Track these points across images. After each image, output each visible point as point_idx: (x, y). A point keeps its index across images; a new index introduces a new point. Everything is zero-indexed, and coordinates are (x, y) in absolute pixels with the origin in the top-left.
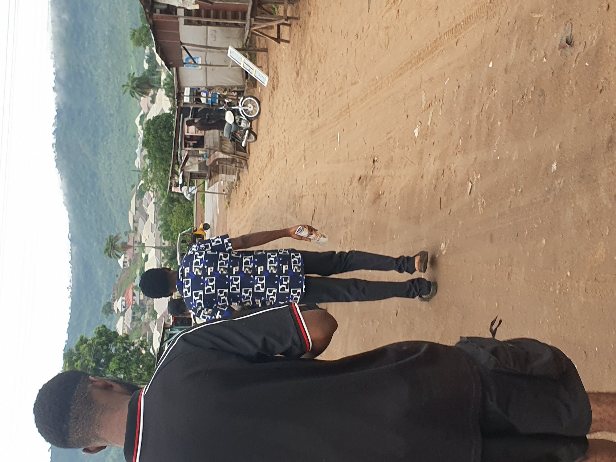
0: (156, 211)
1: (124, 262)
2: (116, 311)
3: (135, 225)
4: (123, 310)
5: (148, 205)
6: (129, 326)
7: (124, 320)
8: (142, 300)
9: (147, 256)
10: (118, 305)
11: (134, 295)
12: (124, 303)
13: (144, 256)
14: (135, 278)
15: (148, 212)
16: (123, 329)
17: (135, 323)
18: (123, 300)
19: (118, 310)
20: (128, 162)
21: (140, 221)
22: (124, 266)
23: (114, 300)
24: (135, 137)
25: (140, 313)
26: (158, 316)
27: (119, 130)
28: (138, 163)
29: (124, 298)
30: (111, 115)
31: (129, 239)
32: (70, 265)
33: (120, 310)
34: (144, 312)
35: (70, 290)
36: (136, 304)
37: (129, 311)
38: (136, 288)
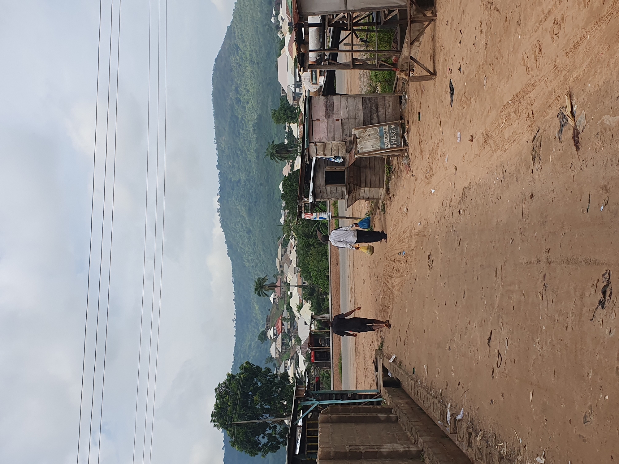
0: (297, 258)
1: (274, 299)
3: (281, 268)
4: (275, 337)
5: (291, 253)
6: (280, 350)
7: (276, 345)
8: (289, 329)
10: (271, 333)
11: (283, 325)
13: (289, 293)
14: (283, 311)
15: (291, 258)
18: (274, 329)
19: (271, 337)
21: (285, 265)
23: (268, 330)
25: (288, 340)
26: (302, 342)
28: (282, 220)
34: (291, 339)
36: (284, 332)
37: (280, 339)
38: (284, 319)
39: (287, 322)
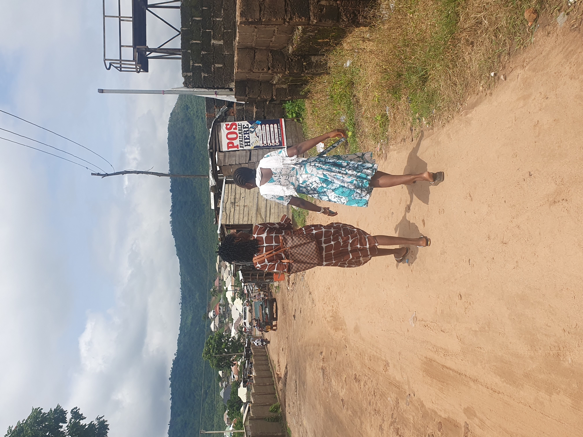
2: (210, 318)
4: (214, 317)
6: (218, 327)
7: (214, 322)
8: (224, 312)
10: (211, 314)
11: (220, 309)
12: (214, 313)
13: (225, 288)
14: (220, 299)
16: (214, 328)
17: (221, 324)
18: (214, 312)
19: (211, 317)
20: (213, 231)
23: (209, 312)
25: (223, 319)
26: (234, 322)
29: (214, 311)
32: (181, 290)
33: (212, 317)
34: (225, 319)
35: (181, 305)
36: (221, 314)
37: (217, 318)
38: (220, 305)
39: (223, 307)
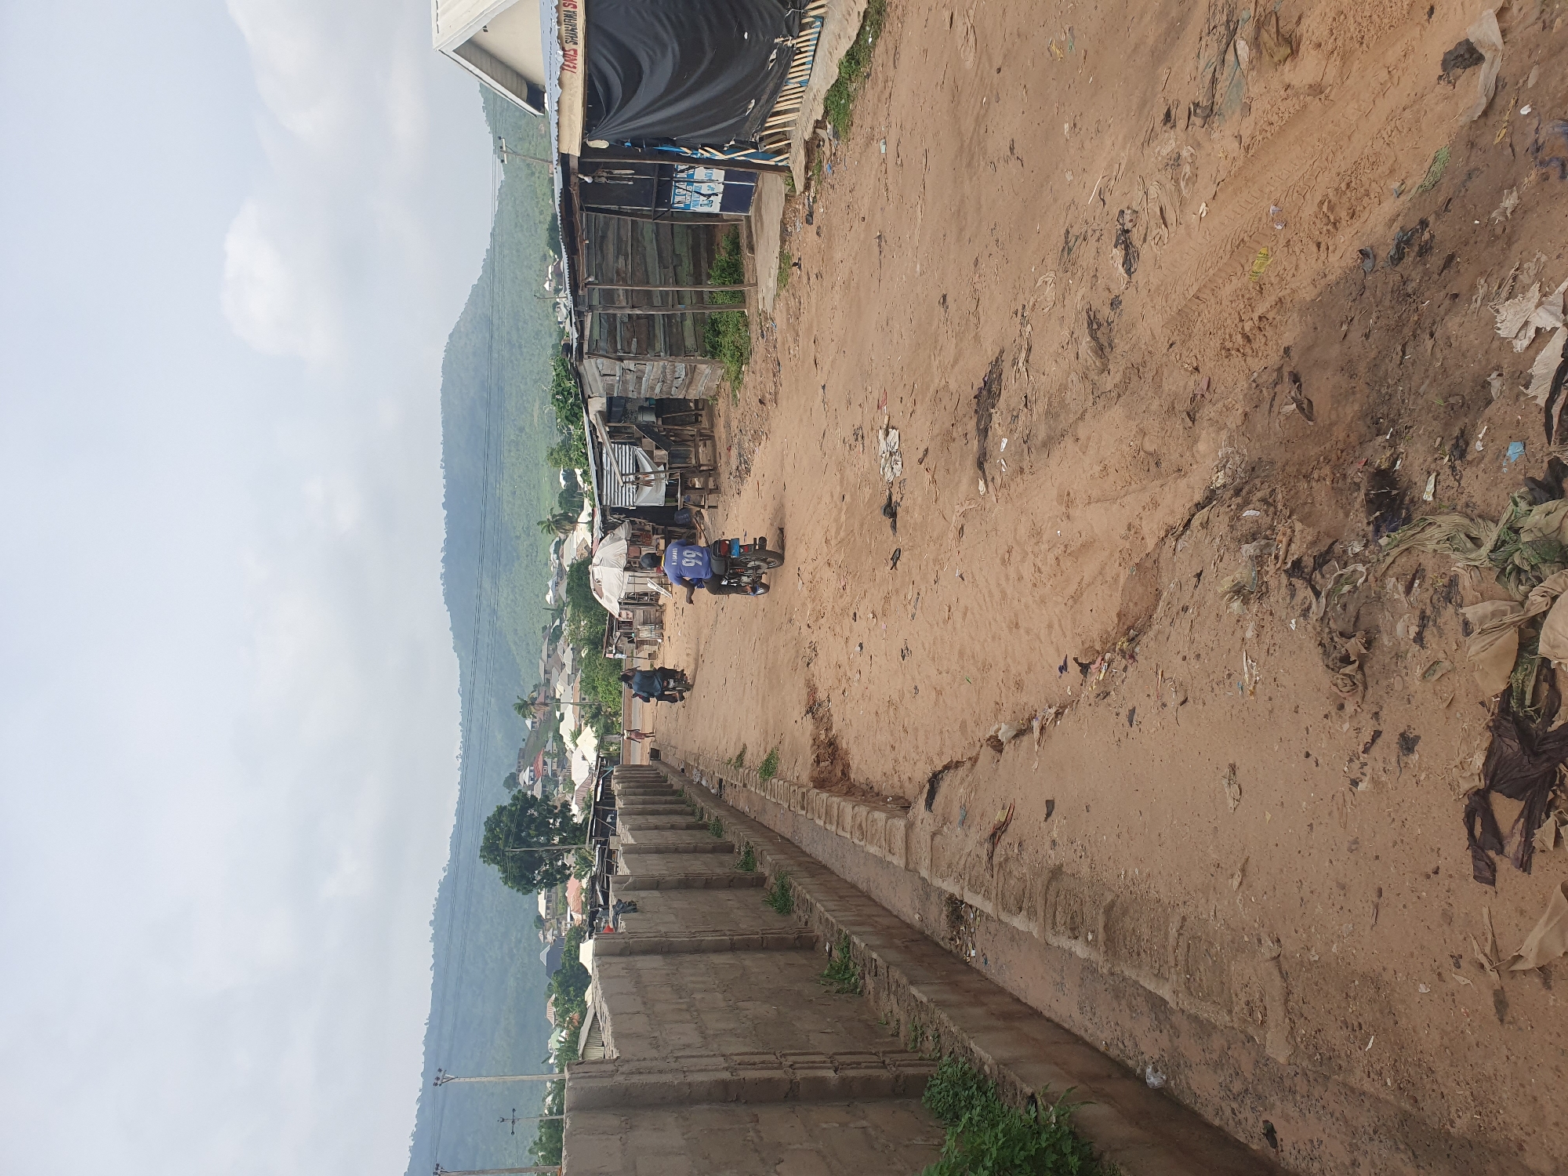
0: (573, 660)
1: (533, 723)
2: (522, 783)
3: (547, 676)
4: (531, 782)
5: (564, 652)
8: (555, 769)
9: (562, 716)
10: (525, 776)
11: (545, 763)
12: (532, 774)
13: (558, 714)
15: (565, 661)
18: (531, 771)
19: (525, 783)
21: (554, 671)
22: (532, 727)
23: (520, 771)
24: (546, 564)
25: (552, 786)
27: (527, 556)
28: (549, 597)
29: (532, 768)
30: (518, 538)
31: (539, 694)
32: (461, 728)
33: (527, 784)
34: (557, 786)
35: (460, 760)
36: (547, 776)
37: (538, 786)
38: (548, 754)
39: (553, 758)
